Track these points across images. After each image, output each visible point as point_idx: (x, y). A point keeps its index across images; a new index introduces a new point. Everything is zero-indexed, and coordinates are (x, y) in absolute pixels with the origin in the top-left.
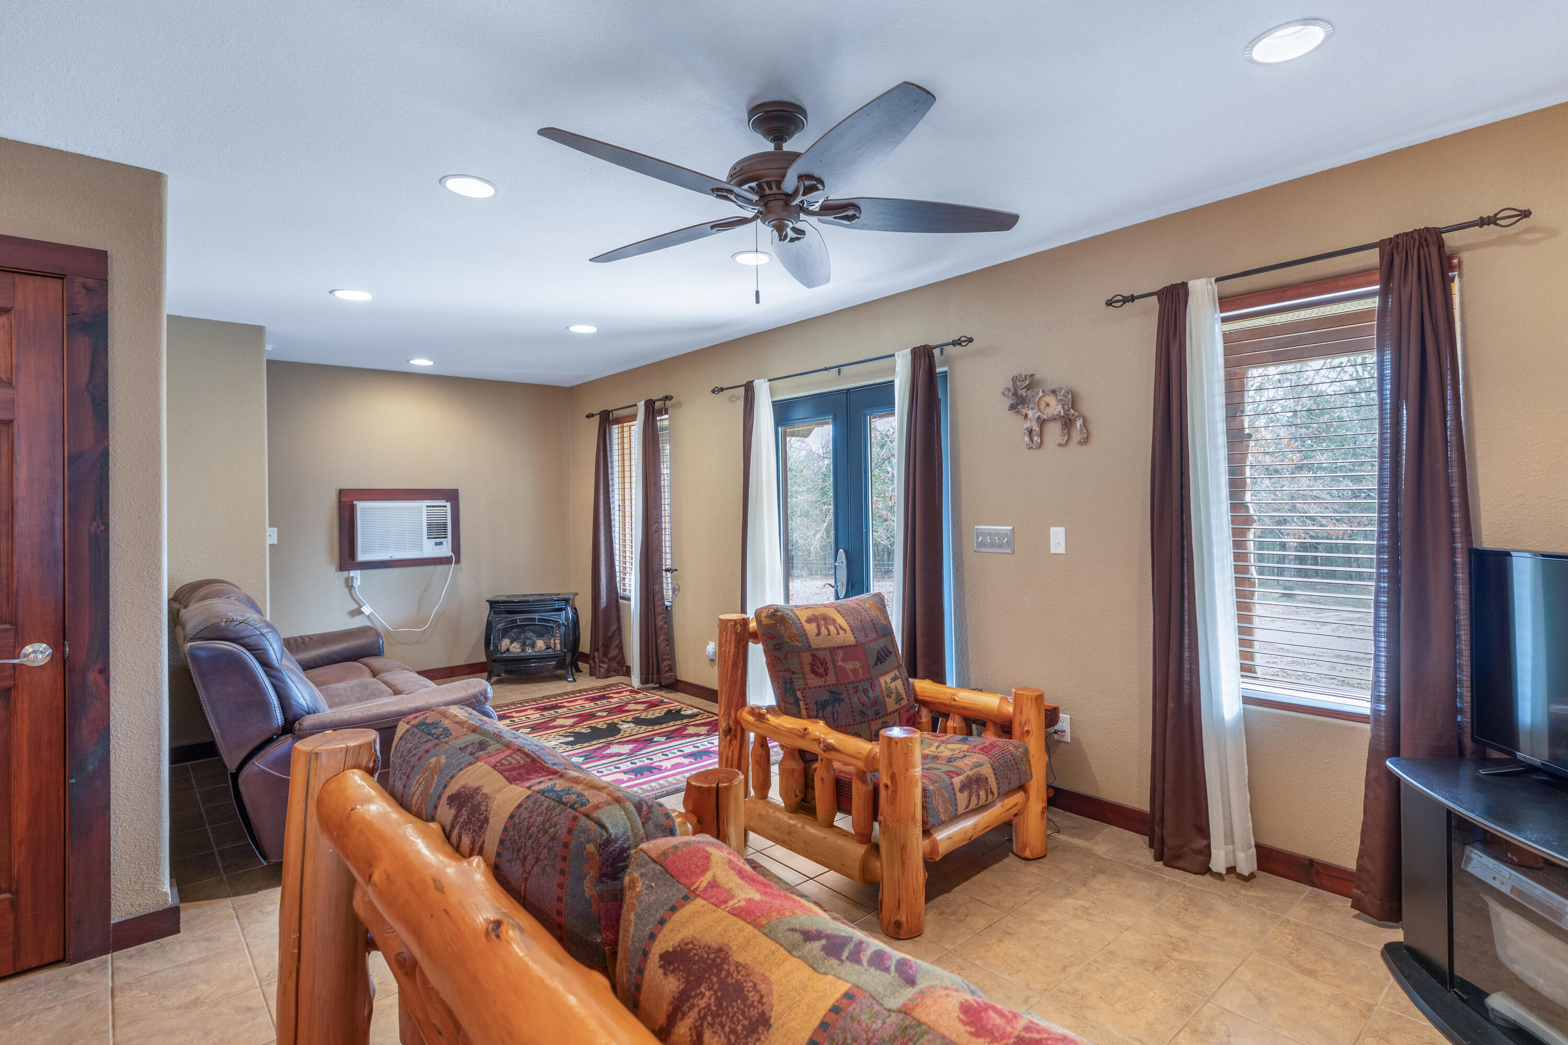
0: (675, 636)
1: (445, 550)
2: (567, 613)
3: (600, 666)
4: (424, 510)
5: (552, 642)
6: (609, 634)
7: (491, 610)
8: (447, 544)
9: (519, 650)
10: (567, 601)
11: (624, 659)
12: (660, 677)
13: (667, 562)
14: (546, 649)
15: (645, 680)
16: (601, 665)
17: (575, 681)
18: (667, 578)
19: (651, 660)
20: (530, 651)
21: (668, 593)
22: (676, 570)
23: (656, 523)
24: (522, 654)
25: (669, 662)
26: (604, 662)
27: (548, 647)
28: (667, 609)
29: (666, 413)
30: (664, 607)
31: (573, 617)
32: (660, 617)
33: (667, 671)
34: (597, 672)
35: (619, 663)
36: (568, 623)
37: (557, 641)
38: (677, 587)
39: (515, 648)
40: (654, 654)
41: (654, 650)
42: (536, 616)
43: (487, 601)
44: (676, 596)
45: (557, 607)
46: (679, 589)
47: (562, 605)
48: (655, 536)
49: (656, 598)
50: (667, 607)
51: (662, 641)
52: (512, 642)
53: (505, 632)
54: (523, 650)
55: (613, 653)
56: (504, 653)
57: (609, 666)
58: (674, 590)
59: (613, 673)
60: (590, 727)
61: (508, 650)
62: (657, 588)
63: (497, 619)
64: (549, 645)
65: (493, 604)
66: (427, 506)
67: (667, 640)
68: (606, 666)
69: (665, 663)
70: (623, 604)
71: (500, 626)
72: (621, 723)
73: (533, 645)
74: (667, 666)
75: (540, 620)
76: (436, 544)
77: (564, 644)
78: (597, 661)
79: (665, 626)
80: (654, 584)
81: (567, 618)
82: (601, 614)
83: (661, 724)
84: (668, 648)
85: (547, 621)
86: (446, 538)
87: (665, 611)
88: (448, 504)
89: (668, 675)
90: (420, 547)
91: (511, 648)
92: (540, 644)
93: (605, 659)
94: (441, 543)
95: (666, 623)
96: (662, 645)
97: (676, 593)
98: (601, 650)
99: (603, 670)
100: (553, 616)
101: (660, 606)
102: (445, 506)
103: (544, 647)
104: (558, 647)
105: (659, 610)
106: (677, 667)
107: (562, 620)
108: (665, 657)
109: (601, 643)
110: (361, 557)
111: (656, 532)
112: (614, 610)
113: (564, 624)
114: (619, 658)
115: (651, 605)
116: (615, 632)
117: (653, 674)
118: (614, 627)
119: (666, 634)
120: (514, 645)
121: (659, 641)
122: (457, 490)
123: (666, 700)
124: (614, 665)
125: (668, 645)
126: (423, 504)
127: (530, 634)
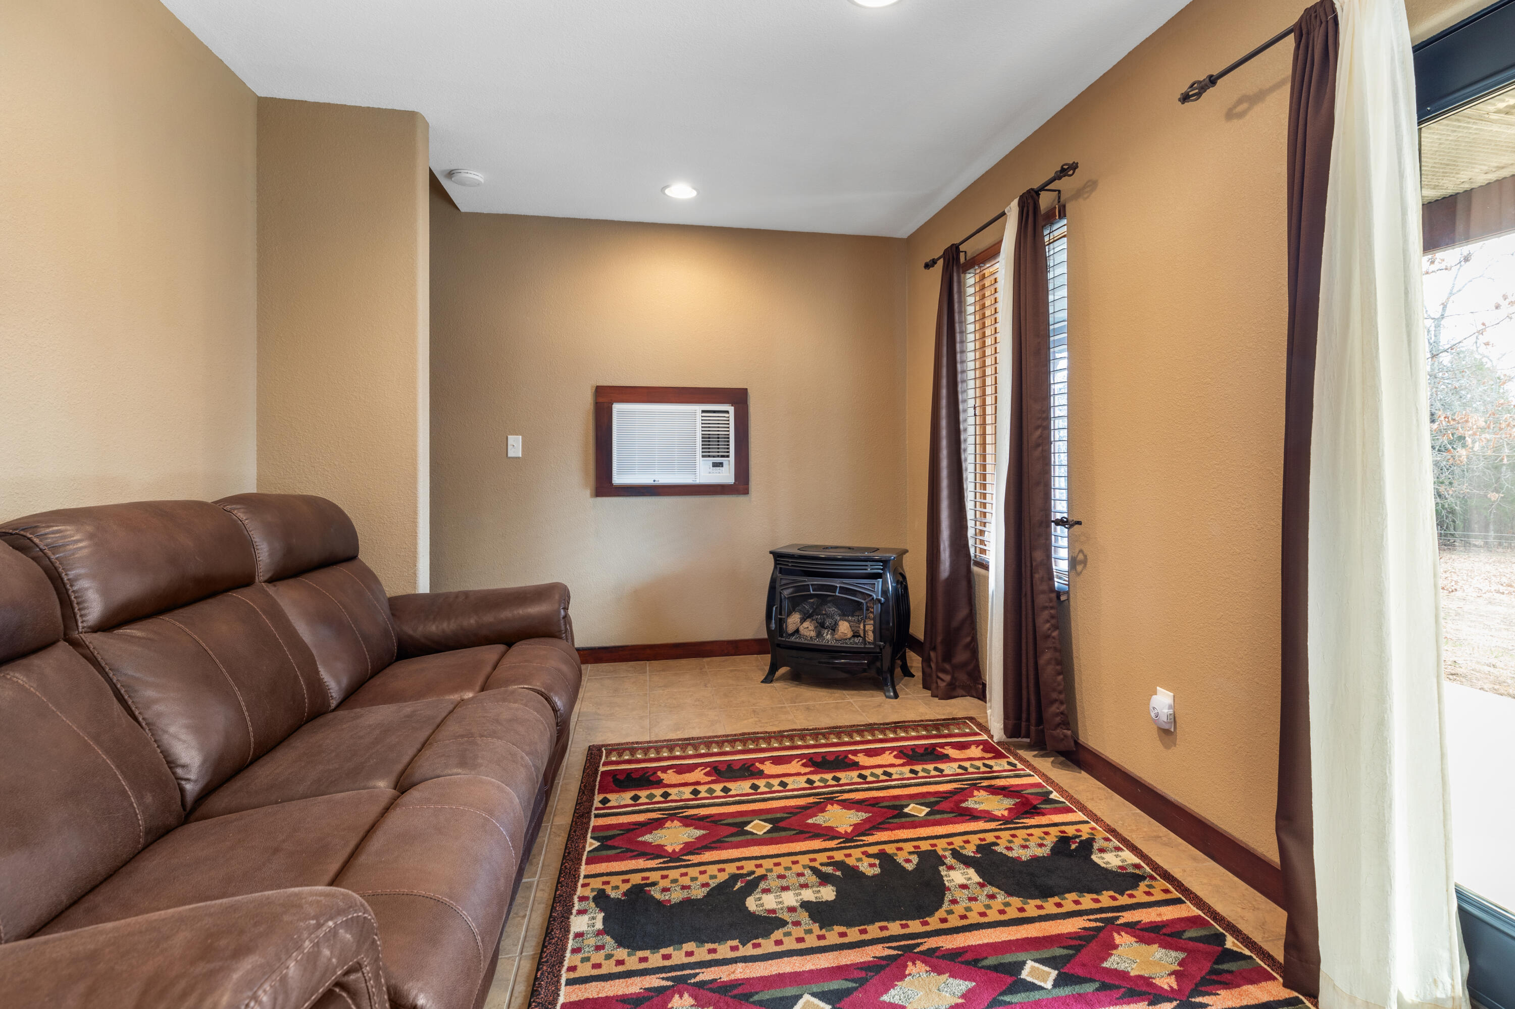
0: (1075, 654)
1: (726, 475)
2: (885, 583)
3: (938, 677)
4: (699, 414)
5: (862, 626)
6: (955, 624)
7: (775, 567)
8: (730, 463)
9: (813, 634)
10: (885, 562)
11: (979, 672)
12: (1042, 731)
13: (1060, 507)
14: (854, 636)
15: (1013, 728)
16: (941, 675)
17: (896, 696)
18: (1060, 538)
19: (1024, 692)
20: (829, 637)
21: (1061, 564)
22: (1079, 523)
23: (1037, 427)
24: (816, 642)
25: (1063, 708)
26: (945, 671)
27: (856, 635)
28: (1058, 597)
29: (1062, 215)
30: (1054, 595)
31: (895, 589)
32: (1045, 614)
33: (1058, 725)
34: (934, 686)
35: (970, 674)
36: (887, 599)
37: (868, 627)
38: (1081, 557)
39: (808, 629)
40: (1032, 685)
41: (1032, 677)
42: (837, 583)
43: (771, 552)
44: (1079, 574)
45: (869, 571)
46: (1084, 562)
47: (877, 568)
48: (1037, 453)
49: (1037, 576)
50: (1058, 594)
51: (1048, 662)
52: (803, 620)
53: (795, 603)
54: (819, 635)
55: (961, 656)
56: (793, 634)
57: (954, 678)
58: (1073, 562)
59: (960, 692)
60: (883, 857)
61: (797, 631)
62: (1038, 555)
63: (784, 582)
64: (857, 632)
65: (778, 556)
66: (703, 412)
67: (1059, 663)
68: (947, 678)
69: (1054, 709)
70: (979, 575)
71: (786, 593)
72: (950, 860)
73: (834, 628)
74: (1057, 715)
75: (843, 590)
76: (716, 465)
77: (880, 632)
78: (933, 665)
79: (1055, 634)
80: (1032, 549)
81: (885, 592)
82: (940, 589)
83: (1045, 893)
84: (1060, 678)
85: (854, 593)
86: (728, 456)
87: (1054, 604)
88: (731, 409)
89: (1060, 732)
90: (693, 468)
91: (801, 629)
92: (844, 628)
93: (947, 667)
94: (720, 465)
95: (1056, 627)
96: (1048, 671)
97: (1079, 568)
98: (940, 648)
99: (942, 685)
100: (862, 585)
101: (1043, 592)
102: (727, 412)
103: (850, 634)
104: (870, 637)
105: (1041, 600)
106: (1079, 716)
107: (877, 595)
108: (1054, 695)
109: (939, 639)
110: (619, 479)
111: (1038, 445)
112: (964, 584)
113: (879, 601)
114: (971, 667)
115: (1026, 588)
116: (963, 622)
117: (1028, 720)
118: (962, 613)
119: (1056, 650)
120: (806, 624)
121: (1042, 661)
122: (747, 389)
123: (1055, 795)
124: (963, 677)
125: (1059, 674)
126: (698, 408)
127: (832, 610)
